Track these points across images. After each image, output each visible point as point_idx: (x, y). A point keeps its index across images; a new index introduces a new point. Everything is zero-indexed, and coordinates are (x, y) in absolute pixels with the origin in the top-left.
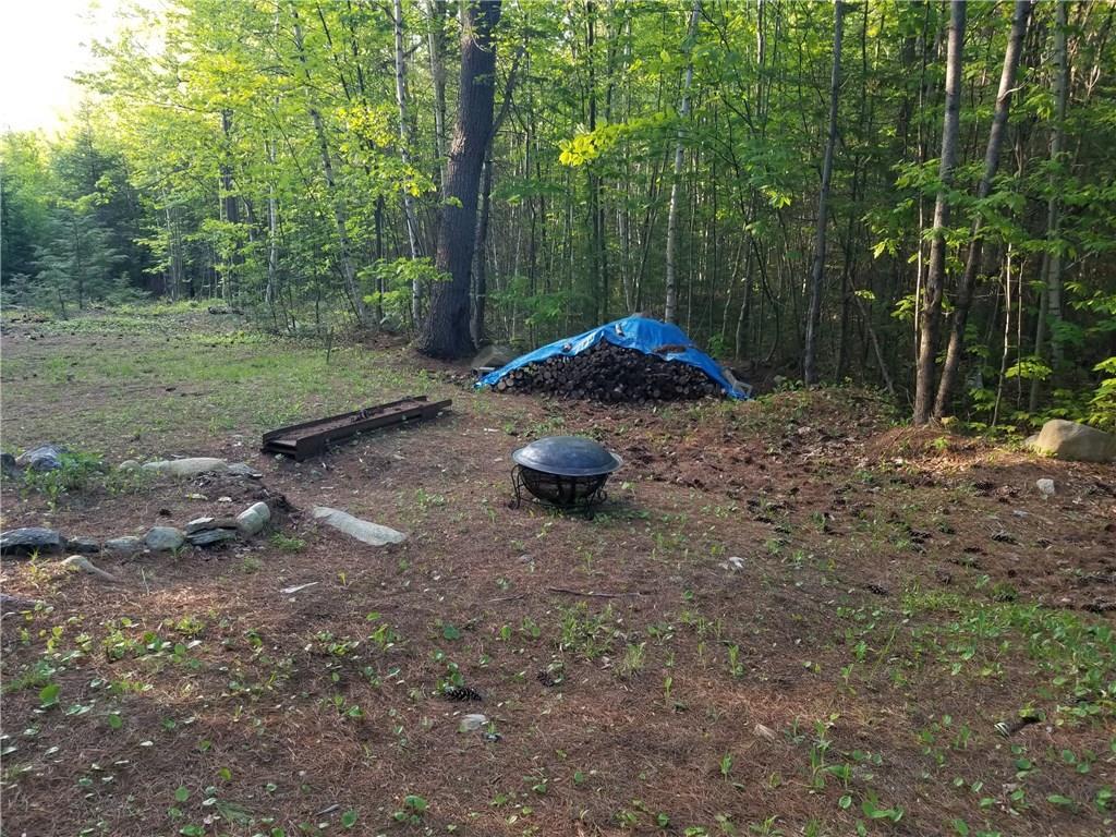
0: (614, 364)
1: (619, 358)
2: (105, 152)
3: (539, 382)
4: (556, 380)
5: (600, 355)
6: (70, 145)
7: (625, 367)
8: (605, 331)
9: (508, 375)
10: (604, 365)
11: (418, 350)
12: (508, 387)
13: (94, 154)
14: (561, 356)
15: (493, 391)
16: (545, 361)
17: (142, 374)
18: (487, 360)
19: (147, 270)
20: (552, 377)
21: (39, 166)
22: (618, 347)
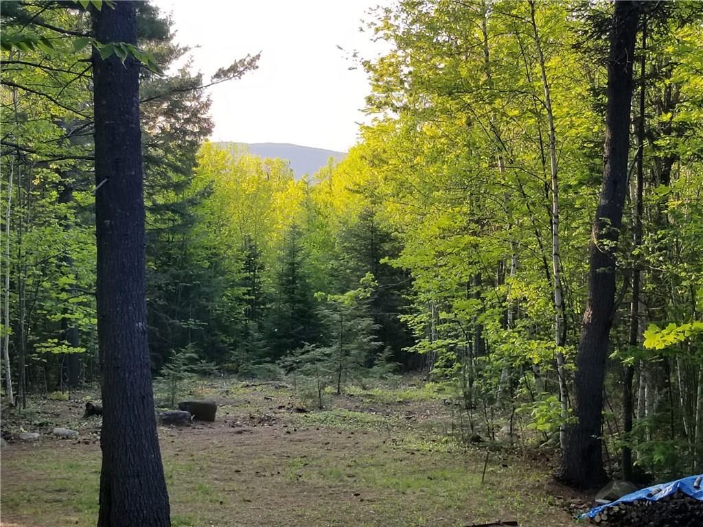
0: (686, 510)
1: (690, 507)
2: (383, 227)
3: (627, 520)
4: (641, 520)
5: (676, 503)
6: (354, 220)
7: (695, 516)
8: (681, 483)
9: (603, 511)
10: (679, 512)
11: (554, 477)
12: (602, 520)
13: (373, 230)
14: (645, 500)
15: (591, 523)
16: (632, 502)
17: (346, 478)
18: (607, 493)
19: (405, 349)
20: (638, 517)
21: (328, 233)
22: (691, 497)
